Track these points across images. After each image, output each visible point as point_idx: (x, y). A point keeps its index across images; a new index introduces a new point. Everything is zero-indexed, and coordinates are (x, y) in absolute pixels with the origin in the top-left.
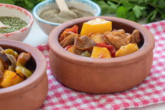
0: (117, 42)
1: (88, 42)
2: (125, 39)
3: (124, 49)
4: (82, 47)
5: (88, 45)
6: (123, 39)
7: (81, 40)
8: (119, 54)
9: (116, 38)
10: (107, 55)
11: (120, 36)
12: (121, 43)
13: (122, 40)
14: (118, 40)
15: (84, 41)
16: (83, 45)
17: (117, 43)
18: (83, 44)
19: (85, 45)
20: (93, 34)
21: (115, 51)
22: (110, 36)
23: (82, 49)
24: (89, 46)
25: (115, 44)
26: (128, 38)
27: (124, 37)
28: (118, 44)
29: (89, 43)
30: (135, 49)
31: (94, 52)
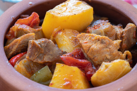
0: (96, 55)
1: (49, 50)
2: (111, 47)
3: (106, 70)
4: (40, 58)
5: (49, 56)
6: (107, 47)
7: (38, 47)
8: (97, 78)
9: (96, 46)
10: (77, 80)
11: (102, 42)
12: (103, 55)
13: (105, 49)
14: (98, 52)
15: (43, 49)
16: (41, 55)
17: (95, 57)
18: (41, 53)
19: (45, 55)
20: (60, 31)
21: (91, 72)
22: (86, 43)
23: (40, 61)
24: (51, 57)
25: (93, 59)
26: (116, 44)
27: (110, 44)
28: (98, 57)
29: (51, 53)
30: (124, 70)
31: (57, 73)
